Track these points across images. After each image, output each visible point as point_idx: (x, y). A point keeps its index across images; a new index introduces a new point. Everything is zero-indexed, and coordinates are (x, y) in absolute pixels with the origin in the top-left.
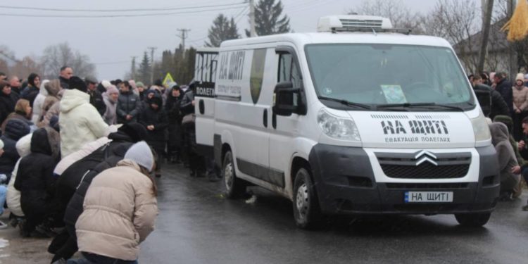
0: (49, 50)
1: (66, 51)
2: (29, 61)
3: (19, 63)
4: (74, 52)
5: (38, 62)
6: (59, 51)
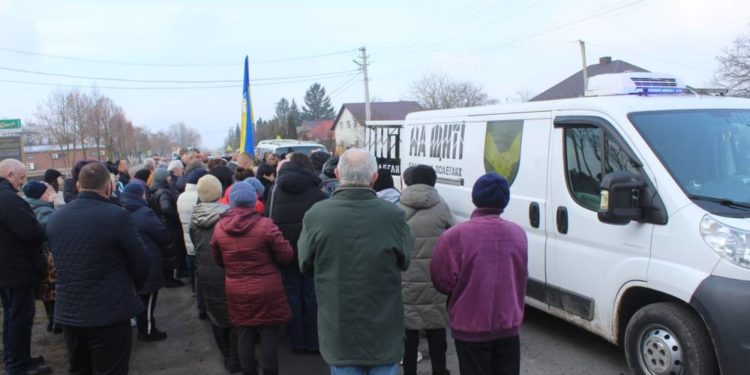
0: (172, 127)
1: (182, 127)
2: (161, 134)
3: (154, 136)
4: (188, 127)
5: (166, 134)
6: (178, 127)
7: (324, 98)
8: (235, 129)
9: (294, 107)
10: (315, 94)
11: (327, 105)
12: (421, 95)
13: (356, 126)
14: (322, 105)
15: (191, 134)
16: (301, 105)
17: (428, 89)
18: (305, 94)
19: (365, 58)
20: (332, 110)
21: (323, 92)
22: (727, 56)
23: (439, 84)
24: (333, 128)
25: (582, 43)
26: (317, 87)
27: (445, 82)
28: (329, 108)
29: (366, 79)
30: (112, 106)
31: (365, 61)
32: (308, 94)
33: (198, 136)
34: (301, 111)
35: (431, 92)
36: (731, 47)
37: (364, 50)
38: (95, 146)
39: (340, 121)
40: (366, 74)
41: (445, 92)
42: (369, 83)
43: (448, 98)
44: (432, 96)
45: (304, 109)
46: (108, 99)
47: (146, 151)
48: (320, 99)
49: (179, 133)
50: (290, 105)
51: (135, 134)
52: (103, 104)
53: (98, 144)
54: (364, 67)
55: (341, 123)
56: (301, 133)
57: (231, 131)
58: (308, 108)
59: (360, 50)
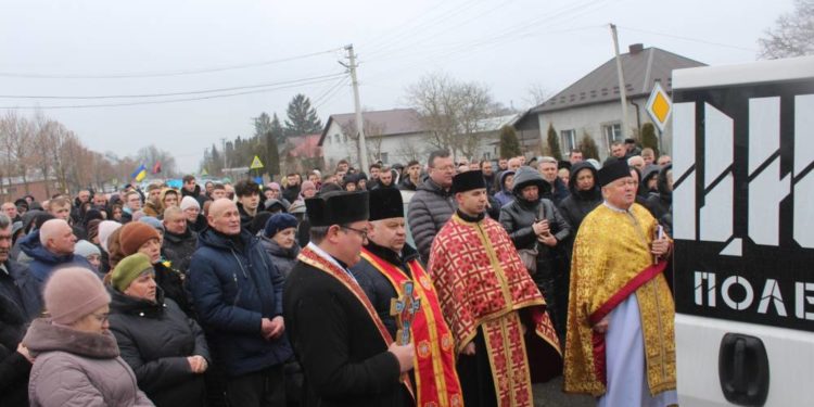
7: (310, 110)
8: (210, 151)
9: (276, 122)
10: (299, 106)
11: (313, 118)
12: (420, 101)
13: (346, 140)
14: (307, 118)
15: (163, 157)
16: (284, 120)
17: (427, 94)
18: (287, 107)
19: (351, 57)
20: (319, 123)
21: (308, 104)
22: (770, 38)
23: (439, 86)
24: (320, 144)
25: (613, 27)
26: (300, 98)
27: (447, 84)
28: (315, 122)
29: (355, 83)
30: (61, 131)
31: (352, 61)
32: (291, 107)
33: (172, 160)
34: (285, 126)
35: (432, 97)
36: (775, 28)
37: (350, 48)
38: (43, 178)
39: (328, 135)
40: (354, 76)
41: (447, 96)
42: (359, 88)
43: (450, 103)
44: (432, 101)
45: (287, 124)
46: (56, 123)
47: (110, 180)
48: (305, 112)
49: (150, 158)
50: (271, 120)
51: (95, 162)
52: (50, 129)
53: (46, 175)
54: (351, 69)
55: (330, 138)
56: (284, 151)
57: (206, 152)
58: (291, 122)
59: (346, 49)
